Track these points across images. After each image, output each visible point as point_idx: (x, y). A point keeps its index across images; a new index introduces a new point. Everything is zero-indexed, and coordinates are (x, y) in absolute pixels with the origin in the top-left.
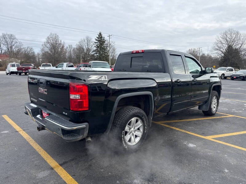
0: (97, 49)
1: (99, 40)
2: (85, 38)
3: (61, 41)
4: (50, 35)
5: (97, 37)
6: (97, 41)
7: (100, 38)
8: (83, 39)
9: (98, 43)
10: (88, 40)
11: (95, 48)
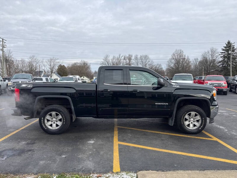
0: (224, 60)
1: (227, 50)
2: (209, 50)
3: (185, 56)
4: (175, 52)
5: (224, 47)
6: (223, 51)
7: (228, 47)
8: (207, 51)
9: (225, 53)
10: (213, 51)
11: (221, 59)
